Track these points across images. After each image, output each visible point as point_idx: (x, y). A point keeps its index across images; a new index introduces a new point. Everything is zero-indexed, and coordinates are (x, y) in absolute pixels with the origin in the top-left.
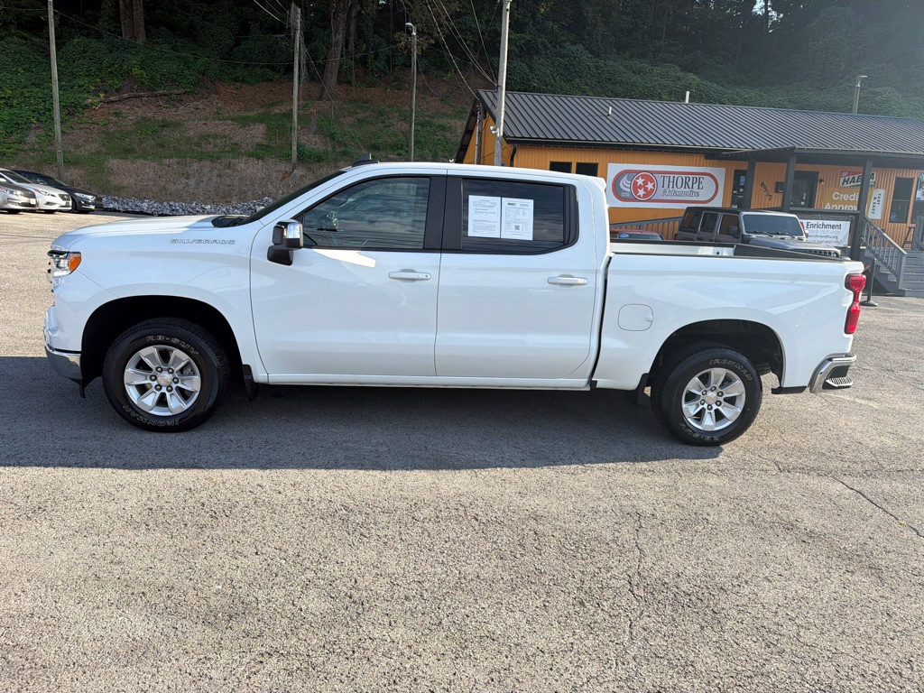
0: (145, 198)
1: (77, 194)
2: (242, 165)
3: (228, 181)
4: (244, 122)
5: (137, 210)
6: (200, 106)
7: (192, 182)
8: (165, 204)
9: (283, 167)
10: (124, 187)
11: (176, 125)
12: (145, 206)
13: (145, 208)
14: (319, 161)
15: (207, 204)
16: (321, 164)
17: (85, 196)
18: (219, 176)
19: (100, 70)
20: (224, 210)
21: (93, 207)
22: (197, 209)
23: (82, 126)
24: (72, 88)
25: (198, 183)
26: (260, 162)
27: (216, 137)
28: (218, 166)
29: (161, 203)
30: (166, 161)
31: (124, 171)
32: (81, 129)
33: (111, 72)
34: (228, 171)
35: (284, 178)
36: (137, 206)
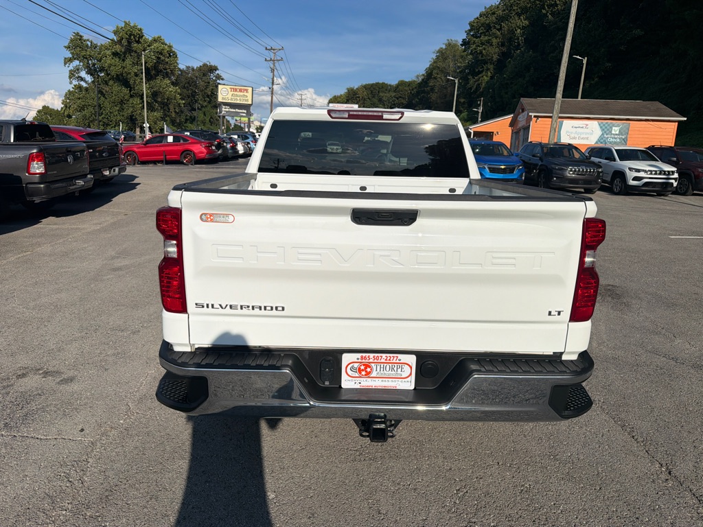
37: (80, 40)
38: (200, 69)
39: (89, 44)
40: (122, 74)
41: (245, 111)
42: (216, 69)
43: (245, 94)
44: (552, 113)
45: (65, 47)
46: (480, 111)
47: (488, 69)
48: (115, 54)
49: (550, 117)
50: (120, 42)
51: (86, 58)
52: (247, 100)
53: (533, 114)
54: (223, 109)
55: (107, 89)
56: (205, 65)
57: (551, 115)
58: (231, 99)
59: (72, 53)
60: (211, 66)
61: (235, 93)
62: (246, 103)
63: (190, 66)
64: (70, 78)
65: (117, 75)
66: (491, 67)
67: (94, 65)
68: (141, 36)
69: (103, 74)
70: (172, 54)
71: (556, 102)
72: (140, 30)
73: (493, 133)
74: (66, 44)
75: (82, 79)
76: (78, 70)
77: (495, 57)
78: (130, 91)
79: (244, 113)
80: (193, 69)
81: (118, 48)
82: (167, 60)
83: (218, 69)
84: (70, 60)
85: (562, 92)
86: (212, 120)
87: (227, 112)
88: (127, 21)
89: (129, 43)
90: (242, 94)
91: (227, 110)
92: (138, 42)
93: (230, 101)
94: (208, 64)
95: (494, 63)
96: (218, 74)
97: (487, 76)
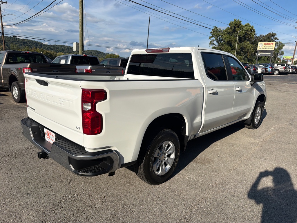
37: (216, 29)
38: (267, 35)
39: (219, 30)
40: (229, 41)
41: (270, 54)
42: (275, 35)
43: (271, 45)
45: (210, 32)
48: (229, 33)
50: (231, 28)
51: (217, 36)
52: (272, 48)
54: (259, 53)
55: (223, 47)
56: (270, 34)
58: (264, 48)
59: (212, 35)
60: (273, 34)
61: (266, 45)
62: (271, 49)
63: (262, 34)
64: (210, 44)
65: (228, 41)
67: (220, 38)
68: (240, 24)
69: (222, 42)
70: (253, 30)
72: (240, 22)
74: (211, 32)
75: (214, 44)
76: (213, 41)
78: (232, 48)
79: (269, 54)
80: (263, 36)
81: (230, 30)
82: (250, 33)
83: (276, 35)
84: (211, 37)
86: (268, 58)
87: (260, 54)
88: (235, 19)
89: (235, 28)
90: (270, 45)
91: (261, 53)
92: (238, 27)
93: (263, 49)
94: (272, 33)
96: (276, 37)
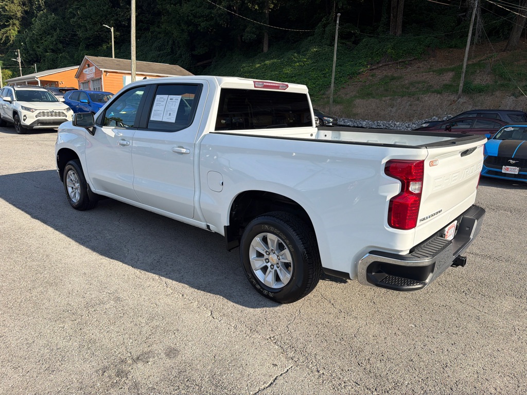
0: (366, 119)
1: (325, 118)
2: (426, 98)
3: (415, 108)
4: (441, 72)
5: (360, 126)
6: (421, 66)
7: (394, 110)
8: (375, 122)
9: (453, 97)
10: (357, 114)
11: (400, 78)
12: (364, 124)
13: (364, 125)
14: (480, 92)
15: (398, 122)
16: (481, 94)
17: (329, 119)
18: (411, 105)
19: (372, 53)
20: (407, 125)
21: (331, 124)
22: (391, 125)
23: (354, 83)
24: (356, 64)
25: (397, 110)
26: (438, 96)
27: (419, 83)
28: (412, 99)
29: (373, 122)
30: (384, 99)
31: (361, 105)
32: (353, 85)
33: (378, 54)
34: (417, 102)
35: (451, 104)
36: (360, 123)
44: (131, 71)
46: (19, 60)
47: (14, 24)
49: (130, 74)
53: (103, 70)
57: (130, 72)
66: (17, 22)
71: (133, 63)
73: (58, 82)
77: (19, 14)
85: (135, 56)
95: (18, 20)
97: (14, 30)
